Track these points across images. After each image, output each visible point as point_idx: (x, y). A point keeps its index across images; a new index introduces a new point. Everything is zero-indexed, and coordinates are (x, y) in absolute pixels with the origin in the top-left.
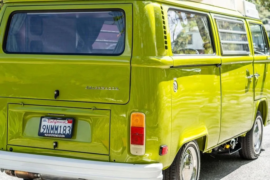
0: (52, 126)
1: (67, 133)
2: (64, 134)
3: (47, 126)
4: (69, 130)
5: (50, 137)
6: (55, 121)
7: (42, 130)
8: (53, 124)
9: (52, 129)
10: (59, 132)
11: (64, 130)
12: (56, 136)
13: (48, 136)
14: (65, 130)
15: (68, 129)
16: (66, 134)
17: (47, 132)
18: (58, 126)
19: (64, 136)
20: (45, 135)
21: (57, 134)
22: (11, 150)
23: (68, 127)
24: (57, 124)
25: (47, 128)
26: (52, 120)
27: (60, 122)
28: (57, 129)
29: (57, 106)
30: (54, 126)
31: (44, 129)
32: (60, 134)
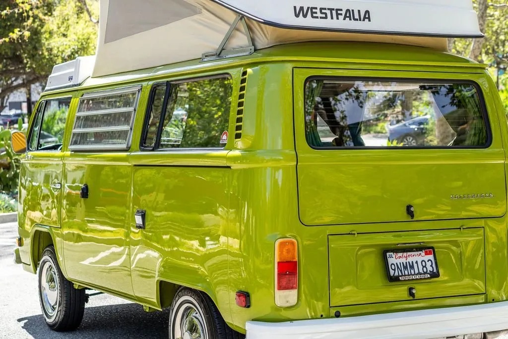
0: (403, 263)
1: (430, 271)
2: (425, 273)
3: (397, 264)
4: (431, 266)
5: (409, 280)
6: (405, 254)
7: (392, 273)
8: (403, 260)
9: (405, 268)
10: (417, 272)
11: (423, 267)
12: (418, 277)
13: (405, 280)
14: (425, 266)
15: (429, 264)
16: (428, 272)
17: (400, 274)
18: (412, 262)
19: (429, 276)
20: (400, 278)
21: (415, 274)
22: (338, 315)
23: (428, 261)
24: (410, 260)
25: (398, 267)
26: (400, 254)
27: (413, 255)
28: (412, 267)
29: (408, 231)
30: (406, 263)
31: (395, 270)
32: (419, 273)
